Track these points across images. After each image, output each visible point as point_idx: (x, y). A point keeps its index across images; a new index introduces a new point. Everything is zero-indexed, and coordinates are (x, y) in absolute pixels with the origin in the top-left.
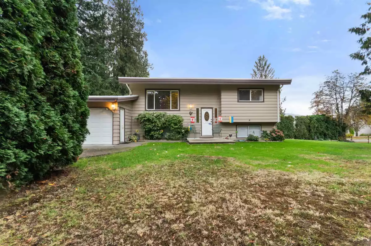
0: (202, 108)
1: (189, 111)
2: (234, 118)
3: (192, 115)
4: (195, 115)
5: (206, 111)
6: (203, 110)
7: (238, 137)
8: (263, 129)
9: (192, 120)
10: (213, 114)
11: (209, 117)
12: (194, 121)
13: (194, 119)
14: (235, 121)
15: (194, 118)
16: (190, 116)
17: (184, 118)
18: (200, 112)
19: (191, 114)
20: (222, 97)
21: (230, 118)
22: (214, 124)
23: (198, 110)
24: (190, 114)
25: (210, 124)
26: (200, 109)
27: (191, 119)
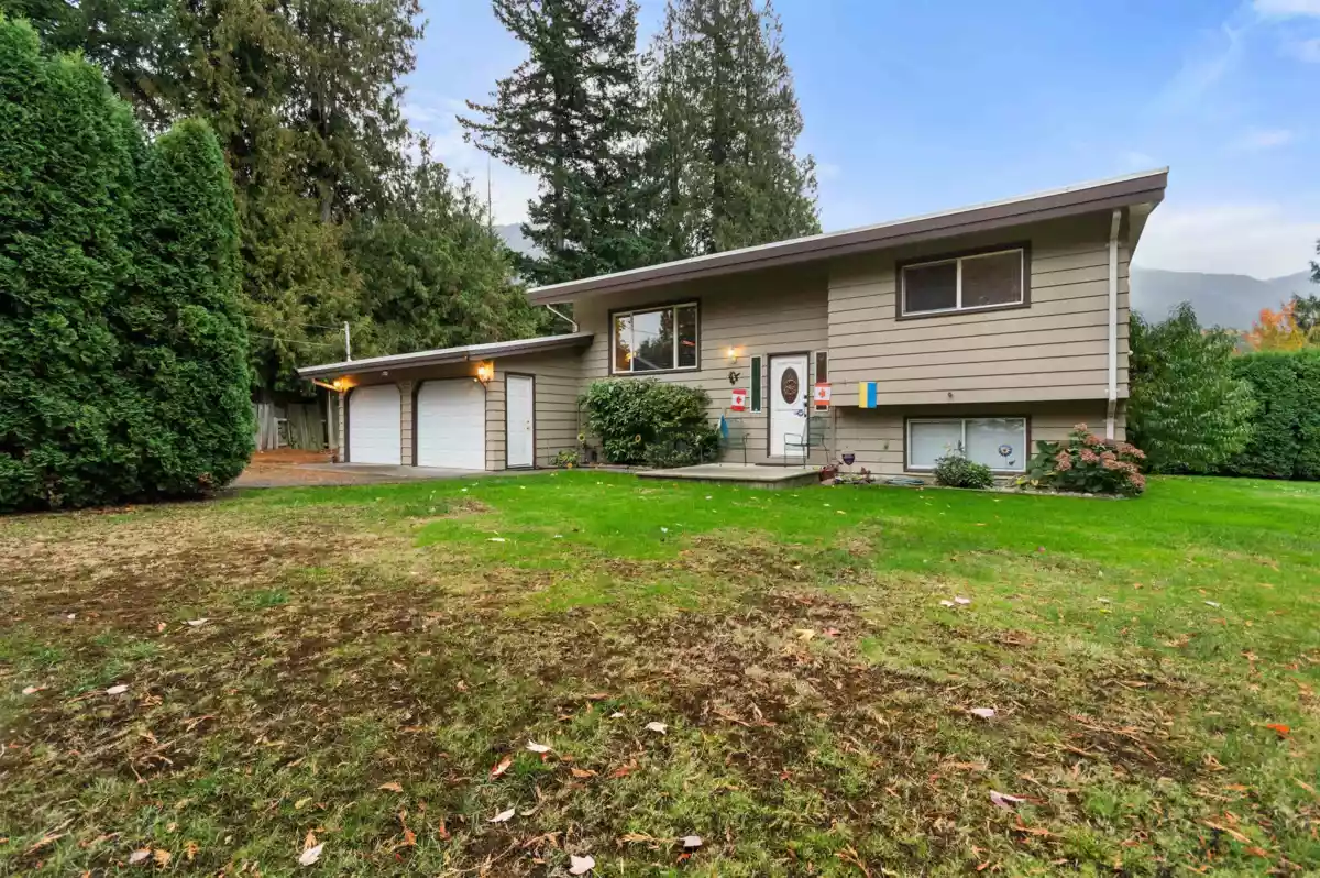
0: (771, 356)
1: (728, 372)
2: (880, 386)
3: (739, 384)
4: (746, 383)
5: (785, 368)
6: (774, 362)
7: (910, 466)
8: (1038, 435)
9: (739, 400)
10: (809, 375)
11: (796, 385)
12: (742, 404)
13: (742, 397)
14: (882, 400)
15: (743, 392)
16: (730, 385)
17: (711, 395)
18: (763, 372)
19: (733, 378)
20: (832, 307)
21: (864, 388)
22: (815, 412)
23: (756, 362)
24: (731, 378)
25: (799, 413)
26: (764, 362)
27: (735, 396)
